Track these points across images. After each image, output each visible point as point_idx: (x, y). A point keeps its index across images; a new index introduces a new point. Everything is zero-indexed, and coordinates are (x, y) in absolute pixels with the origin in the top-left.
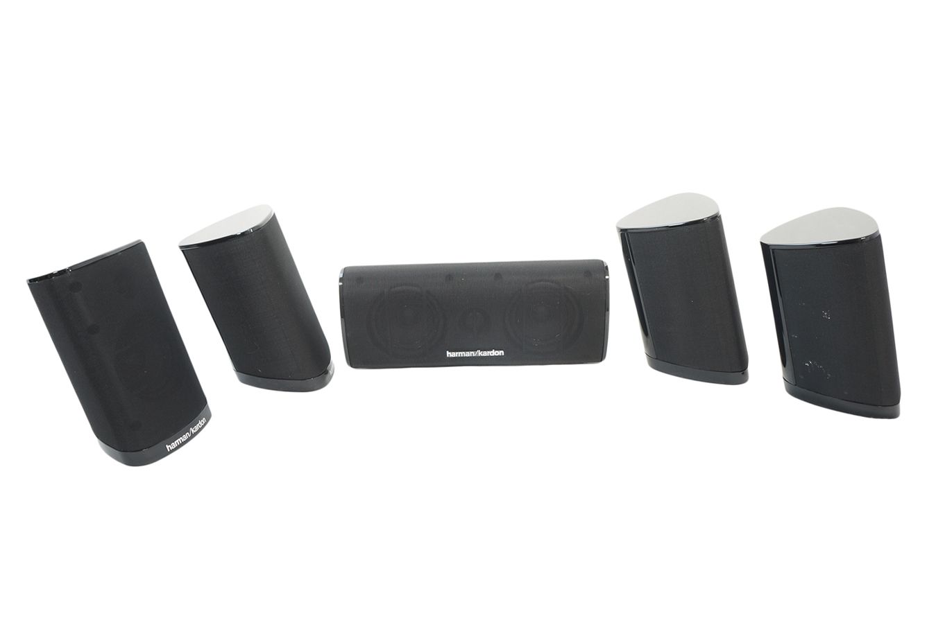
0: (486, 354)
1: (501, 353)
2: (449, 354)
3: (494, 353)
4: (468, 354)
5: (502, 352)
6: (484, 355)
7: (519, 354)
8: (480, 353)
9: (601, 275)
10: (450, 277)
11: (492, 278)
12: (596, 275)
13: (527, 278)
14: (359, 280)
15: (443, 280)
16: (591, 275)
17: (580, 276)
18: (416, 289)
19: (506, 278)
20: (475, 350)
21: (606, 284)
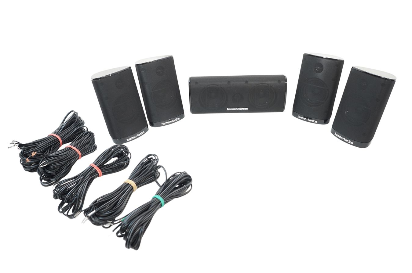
0: (241, 109)
1: (247, 109)
2: (228, 109)
3: (244, 109)
4: (235, 109)
5: (247, 108)
7: (253, 109)
8: (239, 109)
9: (284, 82)
10: (229, 82)
11: (244, 83)
12: (282, 82)
13: (257, 83)
14: (196, 83)
15: (227, 83)
16: (280, 82)
17: (276, 82)
18: (217, 86)
19: (249, 83)
20: (237, 108)
21: (285, 85)
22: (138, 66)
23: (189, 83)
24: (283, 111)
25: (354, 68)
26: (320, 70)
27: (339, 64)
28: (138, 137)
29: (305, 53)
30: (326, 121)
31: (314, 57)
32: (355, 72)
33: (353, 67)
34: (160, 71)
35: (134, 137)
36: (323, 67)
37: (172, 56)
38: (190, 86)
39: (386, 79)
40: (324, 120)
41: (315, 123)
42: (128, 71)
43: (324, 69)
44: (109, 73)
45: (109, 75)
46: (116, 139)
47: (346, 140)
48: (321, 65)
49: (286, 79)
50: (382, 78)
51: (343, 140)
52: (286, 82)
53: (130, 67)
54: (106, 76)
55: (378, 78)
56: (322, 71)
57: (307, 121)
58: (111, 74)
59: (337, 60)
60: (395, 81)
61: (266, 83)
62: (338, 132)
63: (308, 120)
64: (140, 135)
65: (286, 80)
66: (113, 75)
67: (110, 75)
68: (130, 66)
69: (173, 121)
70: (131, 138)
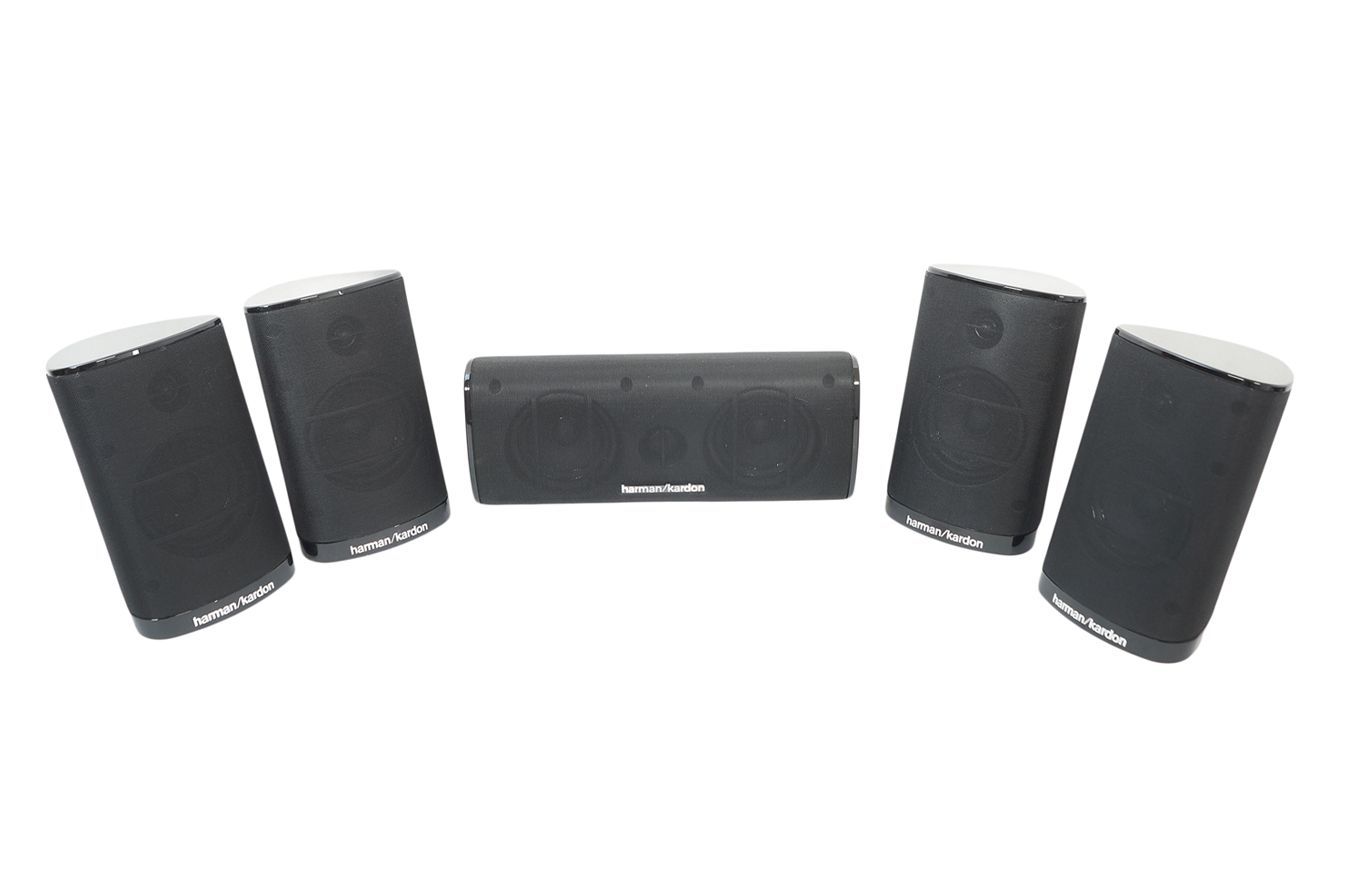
0: (679, 489)
1: (700, 488)
2: (625, 489)
3: (690, 488)
4: (653, 489)
5: (703, 487)
6: (675, 491)
7: (727, 487)
8: (670, 488)
9: (850, 381)
10: (626, 382)
11: (689, 384)
12: (842, 381)
13: (741, 384)
14: (495, 384)
15: (617, 384)
16: (833, 379)
17: (816, 382)
18: (578, 397)
19: (709, 384)
20: (663, 484)
21: (854, 394)
22: (256, 316)
23: (467, 383)
24: (847, 497)
25: (1125, 333)
26: (991, 339)
27: (1065, 315)
28: (243, 608)
29: (932, 269)
30: (1021, 541)
31: (967, 284)
32: (1125, 351)
33: (1117, 331)
34: (344, 334)
35: (228, 609)
36: (1002, 325)
37: (398, 274)
38: (467, 396)
39: (1249, 383)
40: (1011, 539)
41: (975, 548)
42: (211, 336)
43: (1005, 335)
44: (132, 344)
45: (132, 351)
46: (150, 619)
47: (1100, 630)
48: (993, 316)
49: (857, 370)
50: (1235, 380)
51: (1086, 627)
52: (856, 383)
53: (218, 321)
54: (117, 355)
55: (1216, 379)
56: (999, 339)
57: (944, 539)
58: (139, 349)
59: (1054, 297)
60: (1289, 392)
61: (778, 384)
62: (1064, 594)
63: (949, 536)
64: (252, 597)
65: (854, 374)
66: (145, 351)
67: (136, 353)
68: (219, 316)
69: (398, 538)
70: (213, 614)
